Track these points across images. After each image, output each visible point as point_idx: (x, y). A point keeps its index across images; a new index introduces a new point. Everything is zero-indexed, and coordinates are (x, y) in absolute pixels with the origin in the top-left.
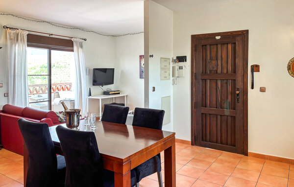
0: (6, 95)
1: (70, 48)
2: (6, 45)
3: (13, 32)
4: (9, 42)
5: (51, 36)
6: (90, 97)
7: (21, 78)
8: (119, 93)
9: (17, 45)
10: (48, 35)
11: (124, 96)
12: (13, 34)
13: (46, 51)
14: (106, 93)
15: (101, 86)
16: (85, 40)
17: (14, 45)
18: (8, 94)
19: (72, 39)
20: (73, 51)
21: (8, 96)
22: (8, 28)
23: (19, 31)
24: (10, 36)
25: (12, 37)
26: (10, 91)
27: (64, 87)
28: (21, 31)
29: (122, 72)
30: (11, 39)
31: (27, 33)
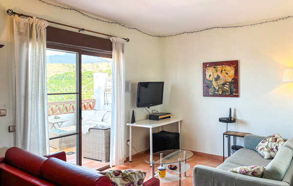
0: (12, 129)
1: (108, 52)
2: (12, 44)
3: (23, 20)
4: (16, 38)
5: (81, 32)
6: (134, 125)
7: (37, 100)
8: (169, 117)
9: (30, 45)
10: (76, 31)
11: (178, 122)
12: (24, 24)
13: (73, 56)
14: (153, 117)
15: (147, 108)
16: (128, 40)
17: (25, 44)
18: (14, 127)
19: (111, 39)
20: (110, 56)
21: (14, 131)
22: (15, 13)
23: (34, 21)
24: (19, 28)
25: (22, 31)
26: (18, 122)
27: (86, 105)
28: (37, 20)
29: (173, 87)
30: (20, 34)
31: (48, 24)
